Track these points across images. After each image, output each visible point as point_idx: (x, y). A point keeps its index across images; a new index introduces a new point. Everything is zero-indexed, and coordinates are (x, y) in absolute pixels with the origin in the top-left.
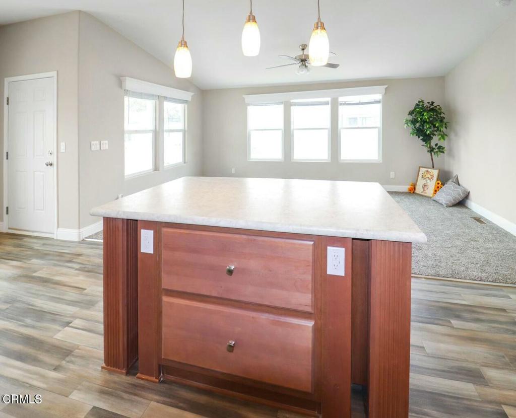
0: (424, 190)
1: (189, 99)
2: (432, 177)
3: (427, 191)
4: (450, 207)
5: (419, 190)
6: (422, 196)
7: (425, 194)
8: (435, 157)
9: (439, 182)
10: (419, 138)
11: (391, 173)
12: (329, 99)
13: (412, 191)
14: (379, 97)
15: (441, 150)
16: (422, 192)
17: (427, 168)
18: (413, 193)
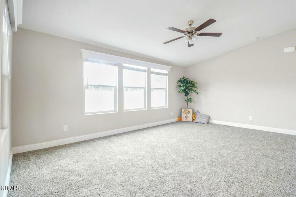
2: (189, 112)
3: (188, 119)
5: (183, 119)
6: (186, 121)
7: (188, 121)
9: (193, 114)
10: (184, 94)
11: (172, 112)
16: (186, 120)
17: (186, 108)
18: (181, 121)
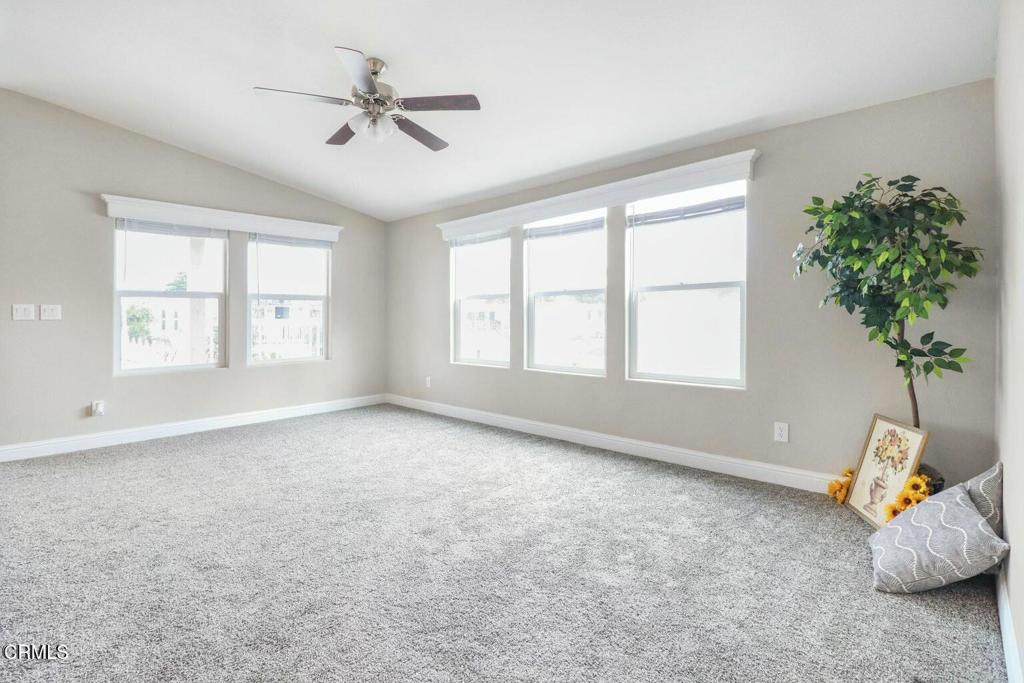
0: (872, 503)
1: (335, 238)
2: (904, 457)
3: (877, 506)
4: (898, 593)
5: (861, 494)
6: (863, 521)
8: (919, 381)
9: (918, 480)
10: (851, 310)
11: (777, 425)
12: (602, 213)
13: (840, 496)
14: (739, 188)
15: (947, 359)
16: (865, 508)
17: (894, 422)
18: (843, 503)
